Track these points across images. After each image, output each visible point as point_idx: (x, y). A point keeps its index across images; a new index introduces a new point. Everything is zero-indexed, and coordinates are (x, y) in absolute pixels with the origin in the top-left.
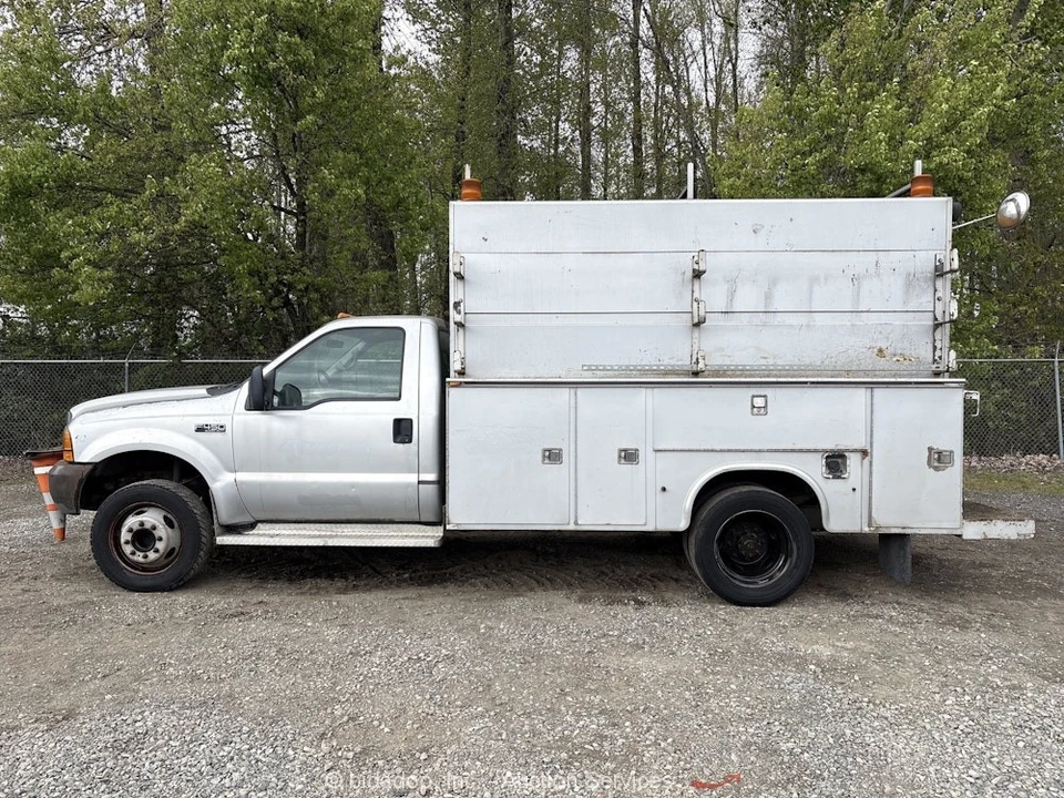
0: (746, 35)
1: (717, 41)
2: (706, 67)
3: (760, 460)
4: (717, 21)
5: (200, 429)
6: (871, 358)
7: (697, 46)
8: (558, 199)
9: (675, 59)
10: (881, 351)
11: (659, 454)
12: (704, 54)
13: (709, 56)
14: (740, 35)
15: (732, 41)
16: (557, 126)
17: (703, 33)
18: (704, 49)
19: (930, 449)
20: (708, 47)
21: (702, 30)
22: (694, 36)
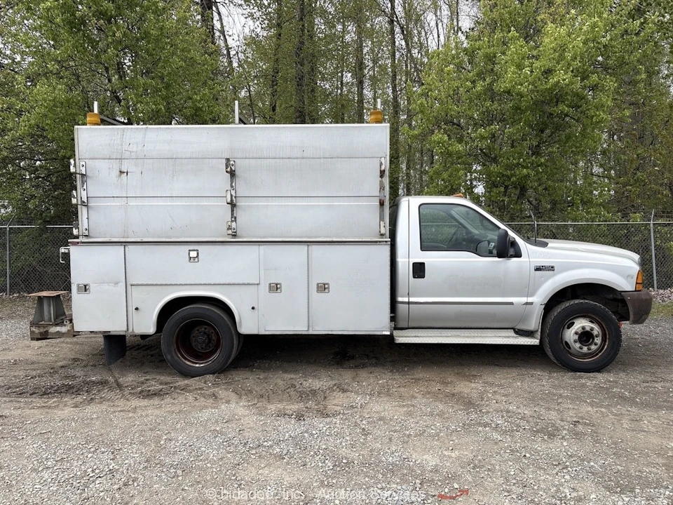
0: (464, 17)
1: (445, 21)
2: (439, 37)
4: (445, 7)
7: (433, 24)
8: (343, 122)
9: (419, 33)
12: (437, 28)
13: (441, 30)
14: (460, 18)
15: (455, 20)
16: (342, 75)
17: (436, 16)
18: (437, 26)
20: (440, 25)
21: (435, 14)
22: (430, 18)
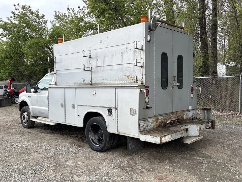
3: (95, 109)
5: (28, 97)
6: (126, 79)
10: (128, 76)
11: (78, 106)
19: (131, 109)
